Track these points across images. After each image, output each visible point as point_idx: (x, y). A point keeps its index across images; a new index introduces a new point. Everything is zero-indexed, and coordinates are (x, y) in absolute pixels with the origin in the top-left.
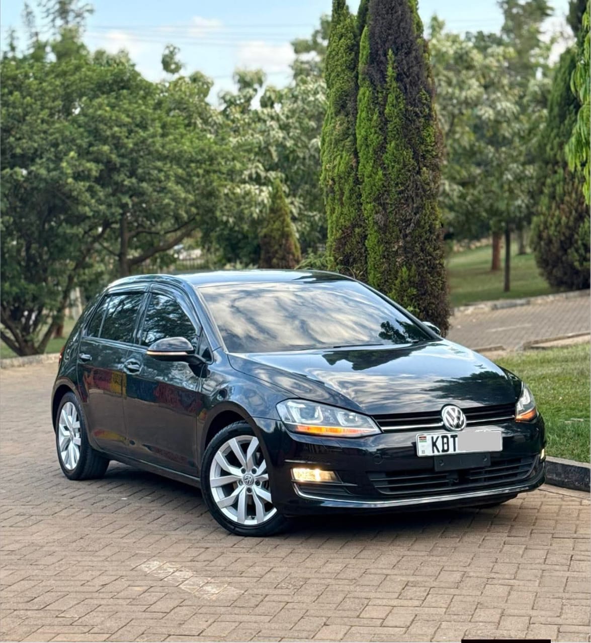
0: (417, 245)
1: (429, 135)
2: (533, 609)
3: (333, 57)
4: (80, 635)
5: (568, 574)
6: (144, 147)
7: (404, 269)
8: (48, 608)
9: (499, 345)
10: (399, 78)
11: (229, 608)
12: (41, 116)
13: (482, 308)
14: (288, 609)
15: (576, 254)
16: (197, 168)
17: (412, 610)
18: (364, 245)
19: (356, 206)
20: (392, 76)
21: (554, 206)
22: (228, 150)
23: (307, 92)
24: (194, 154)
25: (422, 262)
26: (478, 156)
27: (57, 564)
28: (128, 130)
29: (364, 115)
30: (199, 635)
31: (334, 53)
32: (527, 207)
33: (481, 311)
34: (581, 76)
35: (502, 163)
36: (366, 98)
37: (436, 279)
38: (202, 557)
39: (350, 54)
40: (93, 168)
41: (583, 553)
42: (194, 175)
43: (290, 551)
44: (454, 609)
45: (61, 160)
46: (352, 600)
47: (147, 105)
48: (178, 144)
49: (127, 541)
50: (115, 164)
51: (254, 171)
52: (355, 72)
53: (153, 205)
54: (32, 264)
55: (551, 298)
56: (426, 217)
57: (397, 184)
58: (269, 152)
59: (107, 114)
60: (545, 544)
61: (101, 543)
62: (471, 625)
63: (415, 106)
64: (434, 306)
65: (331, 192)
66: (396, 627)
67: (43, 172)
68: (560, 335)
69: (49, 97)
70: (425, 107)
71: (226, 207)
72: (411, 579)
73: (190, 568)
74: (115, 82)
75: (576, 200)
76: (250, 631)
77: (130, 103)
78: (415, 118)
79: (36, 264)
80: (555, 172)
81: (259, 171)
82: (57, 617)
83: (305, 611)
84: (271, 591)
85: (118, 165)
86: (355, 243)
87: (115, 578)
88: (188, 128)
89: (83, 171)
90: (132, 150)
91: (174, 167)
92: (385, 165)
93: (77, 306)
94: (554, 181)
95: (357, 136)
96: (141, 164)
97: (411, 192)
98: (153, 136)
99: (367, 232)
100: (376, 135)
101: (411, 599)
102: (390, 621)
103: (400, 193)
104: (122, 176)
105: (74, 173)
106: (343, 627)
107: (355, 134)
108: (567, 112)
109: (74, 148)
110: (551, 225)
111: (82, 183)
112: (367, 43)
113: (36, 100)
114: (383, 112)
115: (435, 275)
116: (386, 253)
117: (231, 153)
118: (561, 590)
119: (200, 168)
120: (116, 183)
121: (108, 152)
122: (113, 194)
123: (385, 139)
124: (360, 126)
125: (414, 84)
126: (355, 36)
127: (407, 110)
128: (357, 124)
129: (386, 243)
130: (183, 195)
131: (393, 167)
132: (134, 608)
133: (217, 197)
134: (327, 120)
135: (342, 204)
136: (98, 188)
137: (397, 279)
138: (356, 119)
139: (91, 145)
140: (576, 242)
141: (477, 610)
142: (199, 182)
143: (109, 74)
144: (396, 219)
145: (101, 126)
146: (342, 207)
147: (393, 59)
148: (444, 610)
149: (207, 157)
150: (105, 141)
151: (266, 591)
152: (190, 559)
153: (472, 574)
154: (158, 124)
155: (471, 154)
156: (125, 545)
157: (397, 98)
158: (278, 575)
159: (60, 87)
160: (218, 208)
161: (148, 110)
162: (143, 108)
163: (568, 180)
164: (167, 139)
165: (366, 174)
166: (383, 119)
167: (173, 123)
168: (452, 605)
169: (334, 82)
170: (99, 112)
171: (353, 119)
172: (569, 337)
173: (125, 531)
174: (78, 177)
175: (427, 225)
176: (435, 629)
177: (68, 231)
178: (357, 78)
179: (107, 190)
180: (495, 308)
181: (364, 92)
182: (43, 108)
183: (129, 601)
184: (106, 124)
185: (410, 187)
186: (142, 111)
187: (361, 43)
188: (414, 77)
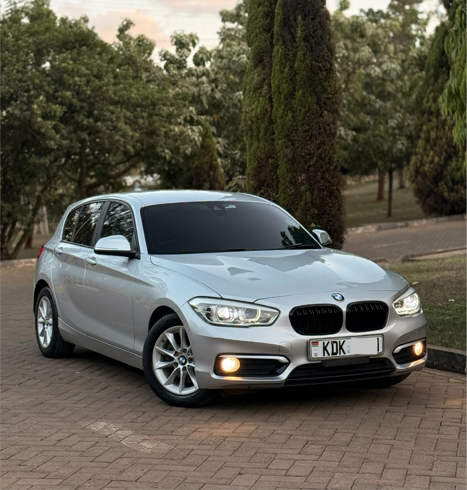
0: (319, 174)
1: (330, 85)
2: (409, 463)
3: (253, 22)
4: (38, 480)
5: (437, 436)
6: (100, 94)
7: (308, 193)
8: (12, 458)
9: (383, 258)
10: (306, 39)
11: (162, 460)
12: (16, 67)
13: (369, 229)
14: (210, 461)
15: (445, 186)
16: (142, 112)
17: (311, 463)
18: (276, 173)
19: (270, 141)
20: (301, 37)
21: (428, 148)
22: (167, 98)
23: (231, 54)
24: (140, 100)
25: (323, 187)
26: (368, 107)
27: (21, 423)
28: (87, 80)
29: (277, 68)
30: (136, 481)
31: (253, 18)
32: (407, 149)
33: (369, 231)
34: (453, 41)
35: (388, 113)
36: (279, 55)
37: (334, 201)
38: (140, 419)
39: (267, 19)
40: (58, 109)
41: (450, 420)
42: (140, 117)
43: (212, 416)
44: (345, 463)
45: (32, 103)
46: (262, 454)
47: (102, 60)
48: (127, 91)
49: (78, 406)
50: (76, 107)
51: (188, 114)
52: (270, 34)
53: (106, 141)
54: (7, 187)
55: (424, 222)
56: (327, 152)
57: (303, 125)
58: (201, 100)
59: (70, 67)
60: (419, 412)
61: (57, 407)
62: (358, 476)
63: (319, 62)
64: (331, 223)
65: (250, 130)
66: (298, 476)
67: (17, 112)
68: (432, 251)
69: (23, 52)
70: (327, 62)
71: (165, 143)
72: (311, 438)
73: (131, 428)
74: (77, 41)
75: (446, 143)
76: (178, 478)
77: (89, 58)
78: (319, 71)
79: (11, 186)
80: (430, 121)
81: (192, 115)
82: (19, 465)
83: (223, 463)
84: (196, 447)
85: (78, 108)
86: (268, 171)
87: (68, 435)
88: (135, 80)
89: (50, 112)
90: (90, 96)
91: (124, 110)
92: (294, 109)
93: (44, 221)
94: (429, 127)
95: (272, 85)
96: (96, 107)
97: (314, 131)
98: (107, 85)
99: (279, 163)
100: (287, 85)
101: (310, 454)
102: (293, 472)
103: (306, 131)
104: (82, 117)
105: (43, 114)
106: (255, 476)
107: (270, 84)
108: (441, 73)
109: (43, 93)
110: (426, 162)
111: (49, 122)
112: (281, 10)
113: (13, 55)
114: (293, 66)
115: (333, 198)
116: (293, 180)
117: (170, 101)
118: (433, 448)
119: (145, 111)
120: (77, 123)
121: (71, 96)
122: (75, 131)
123: (294, 88)
124: (274, 76)
125: (318, 44)
126: (271, 5)
127: (312, 65)
128: (272, 75)
129: (294, 172)
130: (131, 133)
131: (300, 110)
132: (83, 459)
133: (158, 135)
134: (248, 73)
135: (258, 140)
136: (62, 126)
137: (302, 201)
138: (271, 71)
139: (56, 91)
140: (446, 176)
141: (364, 463)
142: (144, 123)
143: (72, 35)
144: (302, 153)
145: (65, 76)
146: (258, 143)
147: (302, 24)
148: (337, 463)
149: (150, 103)
150: (68, 88)
151: (192, 447)
152: (130, 420)
153: (360, 435)
154: (111, 75)
155: (362, 105)
156: (77, 409)
157: (304, 55)
158: (202, 434)
159: (33, 44)
160: (159, 144)
161: (103, 64)
162: (99, 62)
163: (440, 127)
164: (118, 87)
165: (278, 116)
166: (293, 72)
167: (123, 75)
168: (343, 459)
169: (253, 41)
170: (63, 65)
171: (269, 72)
172: (439, 253)
173: (77, 398)
174: (46, 116)
175: (327, 158)
176: (329, 479)
177: (37, 161)
178: (272, 38)
179: (69, 127)
180: (380, 229)
181: (278, 49)
182: (18, 61)
183: (78, 453)
184: (69, 75)
185: (314, 127)
186: (98, 64)
187: (276, 10)
188: (318, 38)
